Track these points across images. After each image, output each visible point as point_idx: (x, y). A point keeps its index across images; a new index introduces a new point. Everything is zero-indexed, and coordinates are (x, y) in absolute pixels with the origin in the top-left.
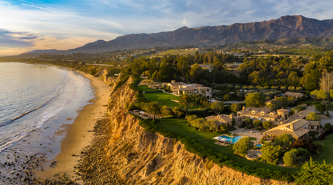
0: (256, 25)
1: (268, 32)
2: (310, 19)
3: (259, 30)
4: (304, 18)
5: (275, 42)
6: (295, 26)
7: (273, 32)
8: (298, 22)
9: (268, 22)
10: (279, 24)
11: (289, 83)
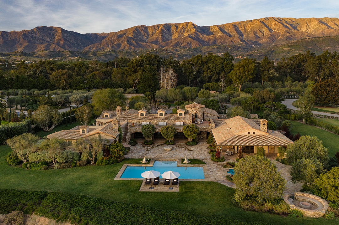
0: (4, 35)
1: (21, 44)
2: (71, 32)
3: (8, 41)
4: (63, 30)
5: (34, 55)
6: (54, 39)
7: (26, 44)
8: (57, 35)
9: (20, 32)
10: (34, 35)
11: (114, 84)
